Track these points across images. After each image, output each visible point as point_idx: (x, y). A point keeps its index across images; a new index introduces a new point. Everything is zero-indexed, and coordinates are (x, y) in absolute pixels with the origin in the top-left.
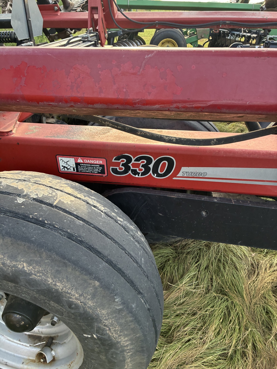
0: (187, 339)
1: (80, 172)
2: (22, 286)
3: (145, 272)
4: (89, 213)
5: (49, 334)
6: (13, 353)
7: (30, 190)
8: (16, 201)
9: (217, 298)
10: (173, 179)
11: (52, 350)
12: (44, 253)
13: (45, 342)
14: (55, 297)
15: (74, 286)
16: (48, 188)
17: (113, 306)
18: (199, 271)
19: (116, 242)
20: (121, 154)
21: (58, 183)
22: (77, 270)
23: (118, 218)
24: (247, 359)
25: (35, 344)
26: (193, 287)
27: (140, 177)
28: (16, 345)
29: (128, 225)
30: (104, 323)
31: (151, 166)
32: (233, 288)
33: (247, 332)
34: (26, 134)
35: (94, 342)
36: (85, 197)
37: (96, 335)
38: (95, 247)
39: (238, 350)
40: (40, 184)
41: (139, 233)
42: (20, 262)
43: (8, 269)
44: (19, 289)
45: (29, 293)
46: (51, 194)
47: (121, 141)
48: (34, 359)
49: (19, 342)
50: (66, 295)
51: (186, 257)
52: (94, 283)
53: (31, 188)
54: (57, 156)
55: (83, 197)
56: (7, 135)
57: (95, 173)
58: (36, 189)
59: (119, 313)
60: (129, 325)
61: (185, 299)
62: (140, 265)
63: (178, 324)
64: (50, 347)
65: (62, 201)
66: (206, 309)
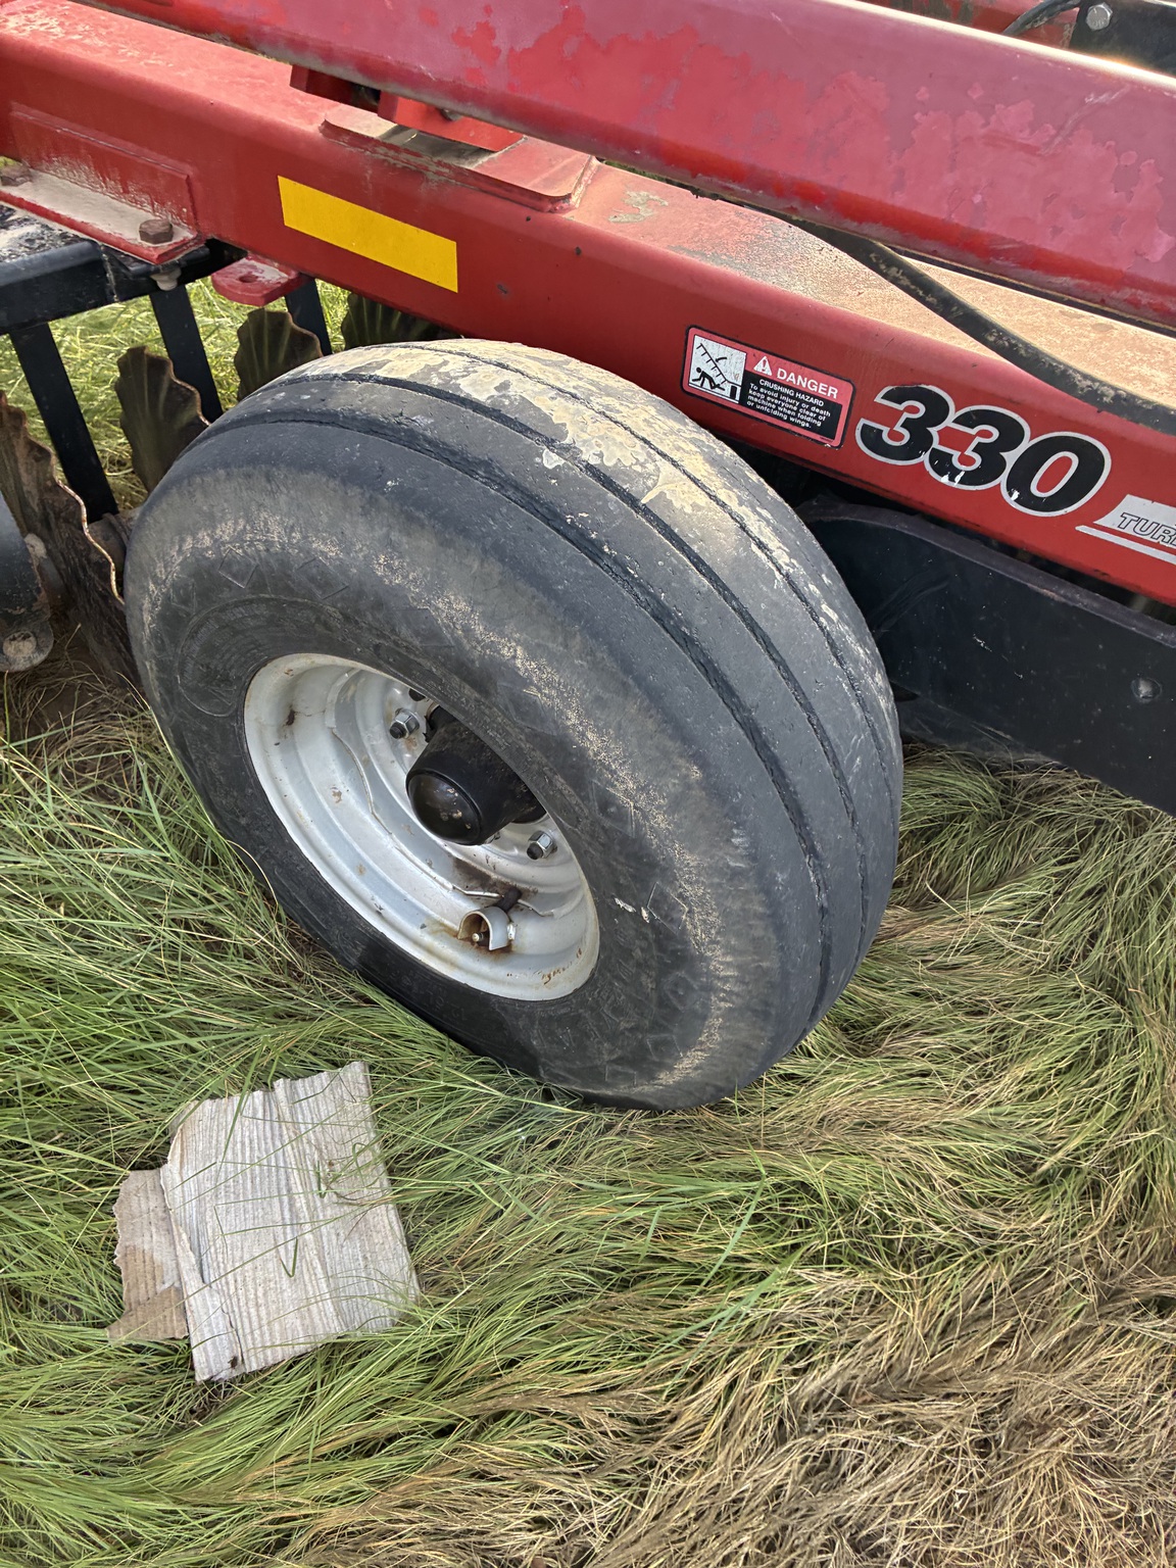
0: (919, 1065)
1: (750, 407)
2: (497, 707)
3: (851, 801)
4: (737, 559)
5: (513, 879)
6: (403, 891)
7: (585, 436)
8: (538, 460)
9: (1083, 998)
10: (1077, 528)
11: (511, 921)
12: (578, 637)
13: (495, 895)
14: (573, 767)
15: (631, 756)
16: (636, 440)
17: (721, 854)
18: (1057, 893)
19: (790, 677)
20: (913, 383)
21: (672, 432)
22: (651, 717)
23: (824, 607)
24: (1097, 1205)
25: (467, 888)
26: (1013, 933)
27: (955, 485)
28: (418, 872)
29: (851, 639)
30: (681, 890)
31: (1011, 457)
32: (1162, 990)
33: (1140, 1136)
34: (612, 219)
35: (636, 931)
36: (741, 504)
37: (650, 914)
38: (724, 668)
39: (1079, 1171)
40: (616, 422)
41: (879, 680)
42: (509, 641)
43: (475, 648)
44: (487, 711)
45: (508, 733)
46: (642, 465)
47: (934, 333)
48: (457, 928)
49: (428, 869)
50: (602, 774)
51: (1033, 830)
52: (688, 769)
53: (589, 430)
54: (692, 330)
55: (733, 505)
56: (550, 211)
57: (799, 425)
58: (601, 438)
59: (731, 879)
60: (751, 926)
61: (965, 959)
62: (841, 773)
63: (906, 1017)
64: (506, 911)
65: (668, 497)
66: (1028, 1012)
